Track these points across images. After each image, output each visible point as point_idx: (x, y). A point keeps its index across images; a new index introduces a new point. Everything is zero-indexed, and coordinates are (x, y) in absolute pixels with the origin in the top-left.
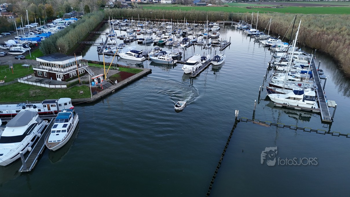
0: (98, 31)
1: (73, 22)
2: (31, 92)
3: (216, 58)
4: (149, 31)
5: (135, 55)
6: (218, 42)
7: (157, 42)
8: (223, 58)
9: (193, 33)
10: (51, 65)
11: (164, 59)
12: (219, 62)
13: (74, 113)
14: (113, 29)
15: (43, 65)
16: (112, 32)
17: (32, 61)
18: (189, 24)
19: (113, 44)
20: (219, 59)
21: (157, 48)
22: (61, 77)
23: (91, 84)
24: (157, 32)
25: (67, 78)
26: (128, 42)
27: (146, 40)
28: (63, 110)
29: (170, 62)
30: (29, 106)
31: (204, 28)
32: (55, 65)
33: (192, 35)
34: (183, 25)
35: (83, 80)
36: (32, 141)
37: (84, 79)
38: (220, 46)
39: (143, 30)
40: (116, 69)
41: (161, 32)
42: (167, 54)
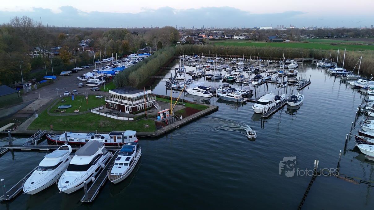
0: (168, 66)
1: (145, 57)
2: (101, 123)
3: (293, 98)
4: (219, 67)
5: (202, 91)
6: (295, 81)
7: (226, 79)
8: (301, 98)
9: (267, 70)
10: (122, 98)
11: (233, 96)
12: (296, 102)
13: (138, 147)
14: (183, 64)
15: (115, 97)
16: (182, 68)
17: (106, 93)
18: (262, 60)
19: (182, 80)
20: (296, 100)
21: (226, 84)
22: (129, 110)
23: (157, 118)
24: (227, 68)
25: (134, 110)
26: (197, 77)
27: (215, 76)
28: (128, 142)
29: (239, 100)
30: (98, 136)
31: (280, 65)
32: (125, 97)
33: (265, 72)
34: (256, 61)
35: (149, 114)
36: (96, 171)
37: (151, 113)
38: (298, 85)
39: (213, 66)
40: (182, 105)
41: (232, 68)
42: (236, 92)
